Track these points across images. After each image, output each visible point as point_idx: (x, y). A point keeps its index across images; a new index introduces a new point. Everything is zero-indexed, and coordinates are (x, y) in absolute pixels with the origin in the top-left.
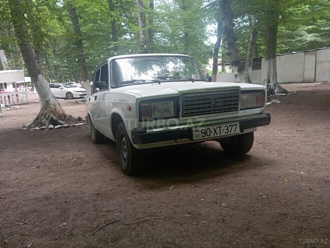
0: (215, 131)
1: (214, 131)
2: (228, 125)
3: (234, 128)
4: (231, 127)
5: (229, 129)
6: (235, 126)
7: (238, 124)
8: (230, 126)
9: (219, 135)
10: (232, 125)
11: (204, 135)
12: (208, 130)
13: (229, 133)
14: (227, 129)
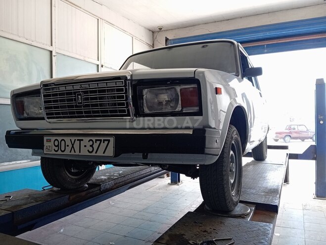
0: (73, 145)
1: (71, 146)
2: (94, 139)
3: (103, 145)
4: (98, 142)
5: (96, 146)
6: (106, 142)
7: (112, 139)
8: (96, 140)
9: (77, 153)
10: (101, 140)
11: (56, 149)
12: (63, 142)
13: (94, 154)
14: (92, 146)
